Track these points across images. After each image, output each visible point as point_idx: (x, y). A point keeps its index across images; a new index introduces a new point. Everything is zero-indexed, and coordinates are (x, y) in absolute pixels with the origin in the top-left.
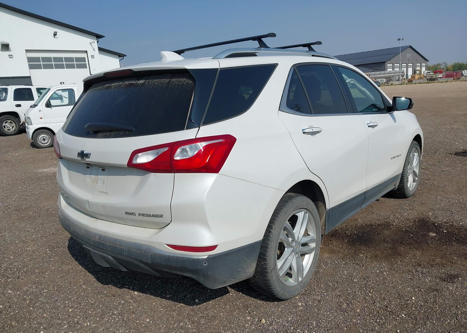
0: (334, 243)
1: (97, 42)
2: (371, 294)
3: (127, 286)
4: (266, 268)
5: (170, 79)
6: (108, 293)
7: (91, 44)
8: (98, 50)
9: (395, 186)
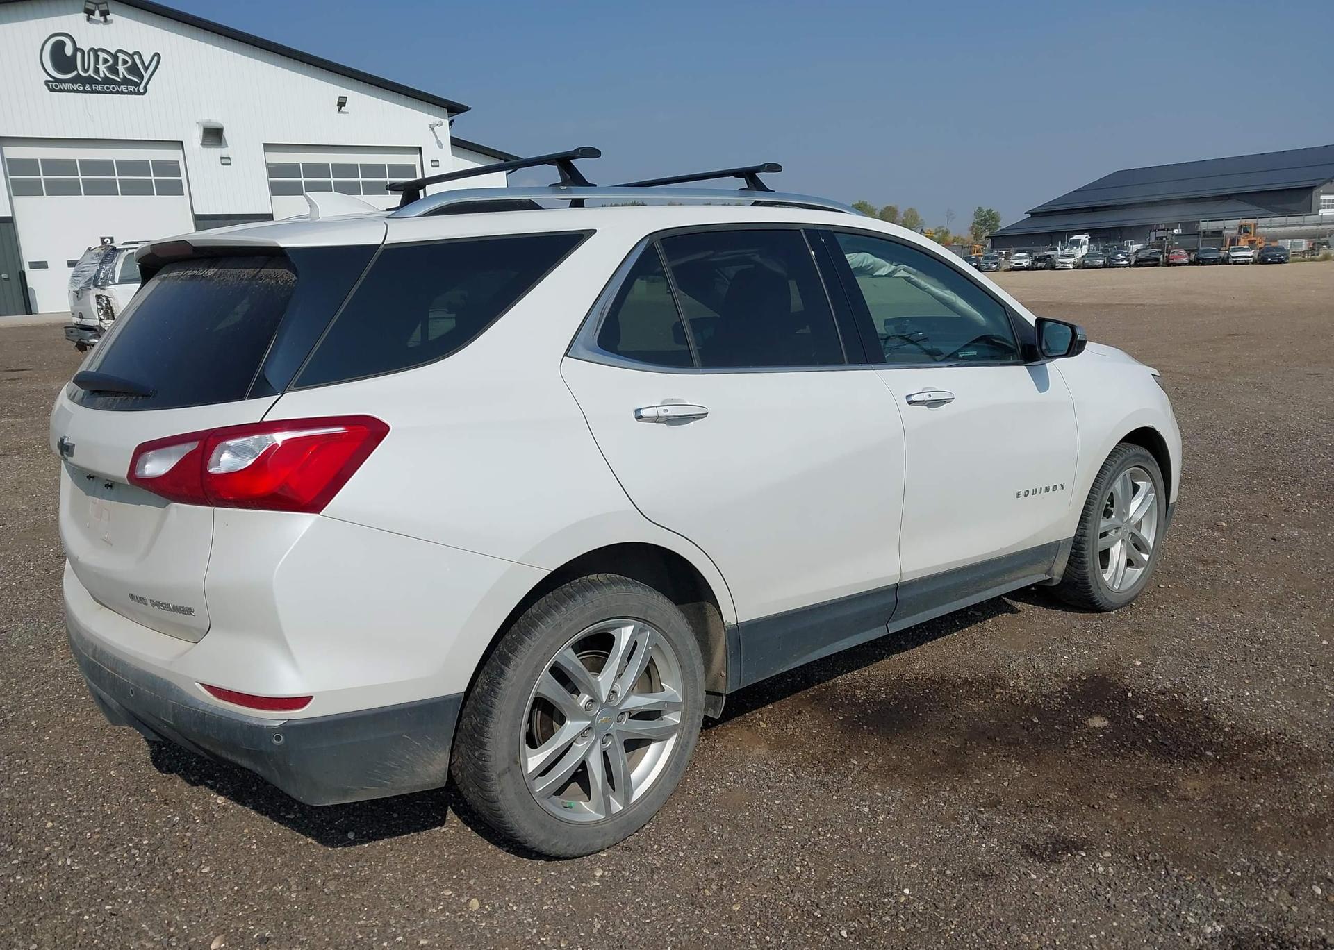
0: (805, 720)
1: (450, 124)
2: (802, 869)
3: (212, 781)
4: (483, 769)
5: (258, 270)
6: (157, 794)
7: (432, 129)
8: (452, 144)
9: (1048, 572)
